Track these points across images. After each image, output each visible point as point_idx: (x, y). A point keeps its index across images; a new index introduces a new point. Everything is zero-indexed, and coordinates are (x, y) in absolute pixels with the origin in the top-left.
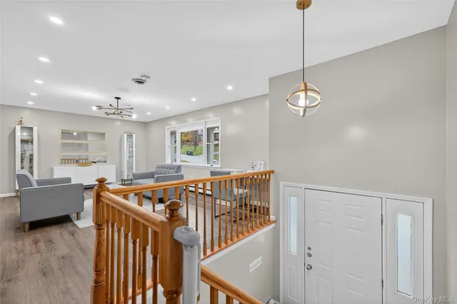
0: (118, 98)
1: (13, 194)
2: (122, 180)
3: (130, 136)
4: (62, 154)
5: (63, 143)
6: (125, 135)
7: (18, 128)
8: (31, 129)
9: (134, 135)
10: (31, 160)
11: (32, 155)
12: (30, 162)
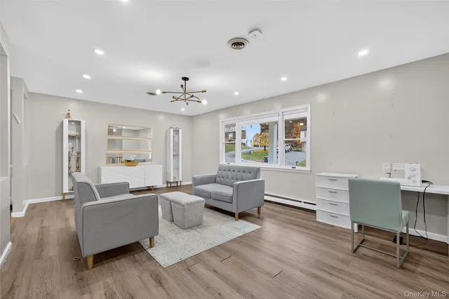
0: (185, 79)
1: (60, 198)
2: (168, 182)
3: (176, 131)
4: (108, 152)
5: (109, 140)
6: (172, 130)
7: (66, 121)
8: (78, 123)
9: (180, 131)
10: (78, 159)
11: (79, 153)
12: (77, 161)
